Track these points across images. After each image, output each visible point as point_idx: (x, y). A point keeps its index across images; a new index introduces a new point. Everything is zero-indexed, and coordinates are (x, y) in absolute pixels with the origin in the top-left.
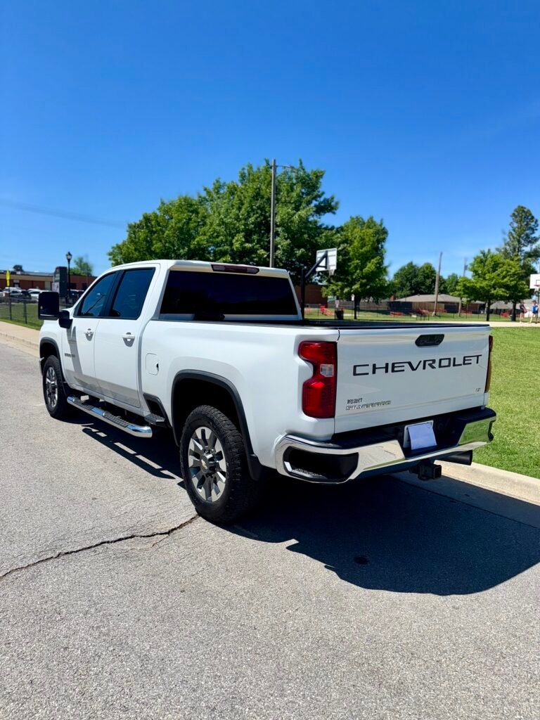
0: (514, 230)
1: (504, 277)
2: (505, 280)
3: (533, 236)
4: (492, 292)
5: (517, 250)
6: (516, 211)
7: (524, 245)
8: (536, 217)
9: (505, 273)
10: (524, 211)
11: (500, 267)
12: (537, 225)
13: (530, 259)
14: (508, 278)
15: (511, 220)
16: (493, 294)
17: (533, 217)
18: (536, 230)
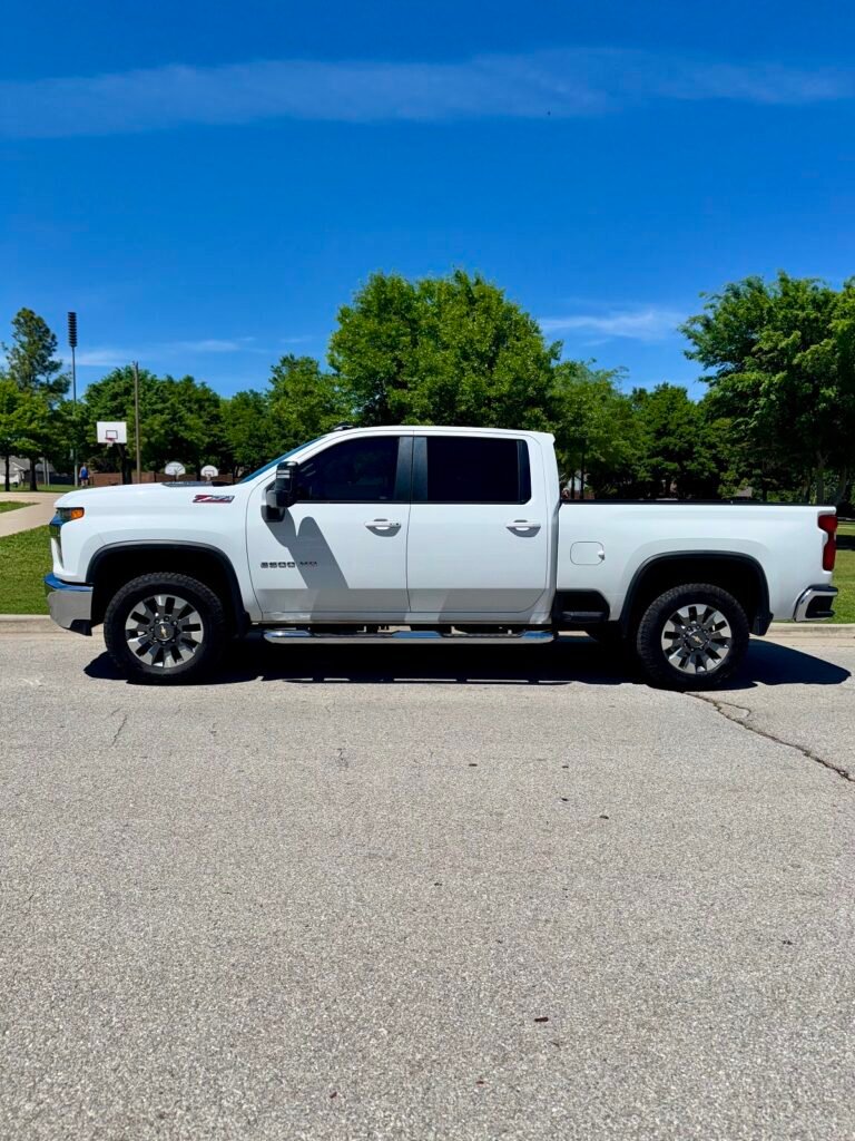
0: (22, 346)
1: (31, 421)
2: (33, 425)
3: (50, 359)
4: (15, 444)
5: (29, 377)
6: (19, 314)
7: (40, 373)
8: (52, 331)
9: (29, 414)
10: (32, 318)
11: (20, 406)
12: (56, 344)
13: (51, 394)
14: (36, 422)
15: (14, 329)
16: (15, 447)
17: (47, 331)
18: (54, 350)
